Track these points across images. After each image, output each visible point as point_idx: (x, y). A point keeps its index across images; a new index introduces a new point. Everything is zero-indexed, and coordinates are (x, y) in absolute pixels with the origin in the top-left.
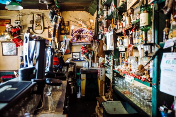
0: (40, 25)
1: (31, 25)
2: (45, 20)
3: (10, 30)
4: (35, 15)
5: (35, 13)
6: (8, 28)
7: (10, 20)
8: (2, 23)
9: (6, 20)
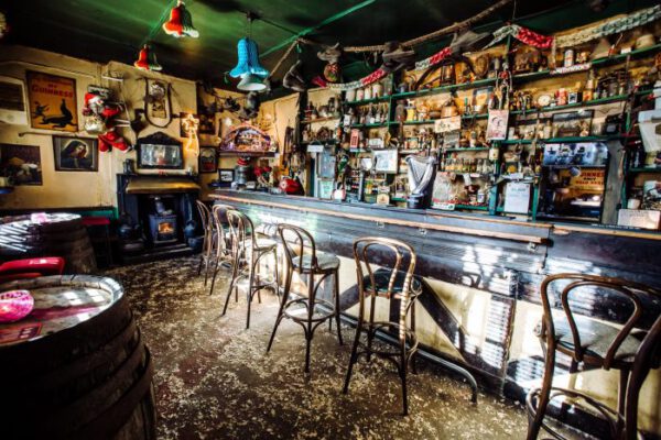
0: (162, 108)
1: (141, 105)
2: (173, 98)
3: (102, 111)
4: (150, 82)
5: (152, 79)
6: (97, 107)
7: (74, 81)
8: (50, 86)
9: (63, 81)
